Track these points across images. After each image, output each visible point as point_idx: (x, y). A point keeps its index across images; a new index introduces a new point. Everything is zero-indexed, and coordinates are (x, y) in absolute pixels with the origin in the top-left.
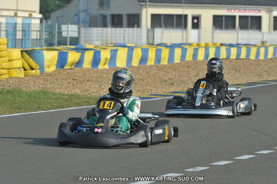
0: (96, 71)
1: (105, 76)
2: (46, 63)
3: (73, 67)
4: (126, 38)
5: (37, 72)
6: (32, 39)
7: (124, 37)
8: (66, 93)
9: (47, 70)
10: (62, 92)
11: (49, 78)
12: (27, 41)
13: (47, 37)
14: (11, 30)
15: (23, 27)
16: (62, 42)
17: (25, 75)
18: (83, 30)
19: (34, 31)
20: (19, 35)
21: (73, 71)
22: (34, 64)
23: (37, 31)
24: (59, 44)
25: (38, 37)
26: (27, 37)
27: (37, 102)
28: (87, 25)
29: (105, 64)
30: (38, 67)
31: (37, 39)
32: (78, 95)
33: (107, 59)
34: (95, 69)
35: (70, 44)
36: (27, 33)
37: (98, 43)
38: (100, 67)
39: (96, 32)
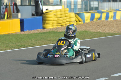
0: (108, 22)
1: (112, 23)
2: (86, 19)
3: (97, 20)
4: (119, 7)
5: (82, 23)
6: (79, 8)
7: (118, 6)
8: (95, 31)
9: (86, 22)
10: (94, 31)
11: (87, 25)
12: (76, 9)
13: (85, 7)
14: (69, 5)
15: (74, 3)
16: (91, 9)
17: (77, 24)
18: (100, 4)
19: (79, 5)
20: (73, 7)
21: (97, 22)
22: (80, 19)
23: (80, 5)
24: (90, 10)
25: (81, 7)
26: (76, 7)
27: (83, 36)
28: (102, 1)
29: (111, 18)
30: (82, 20)
31: (80, 8)
32: (101, 32)
33: (112, 16)
34: (107, 21)
35: (95, 10)
36: (76, 6)
37: (107, 9)
38: (109, 19)
39: (106, 4)
